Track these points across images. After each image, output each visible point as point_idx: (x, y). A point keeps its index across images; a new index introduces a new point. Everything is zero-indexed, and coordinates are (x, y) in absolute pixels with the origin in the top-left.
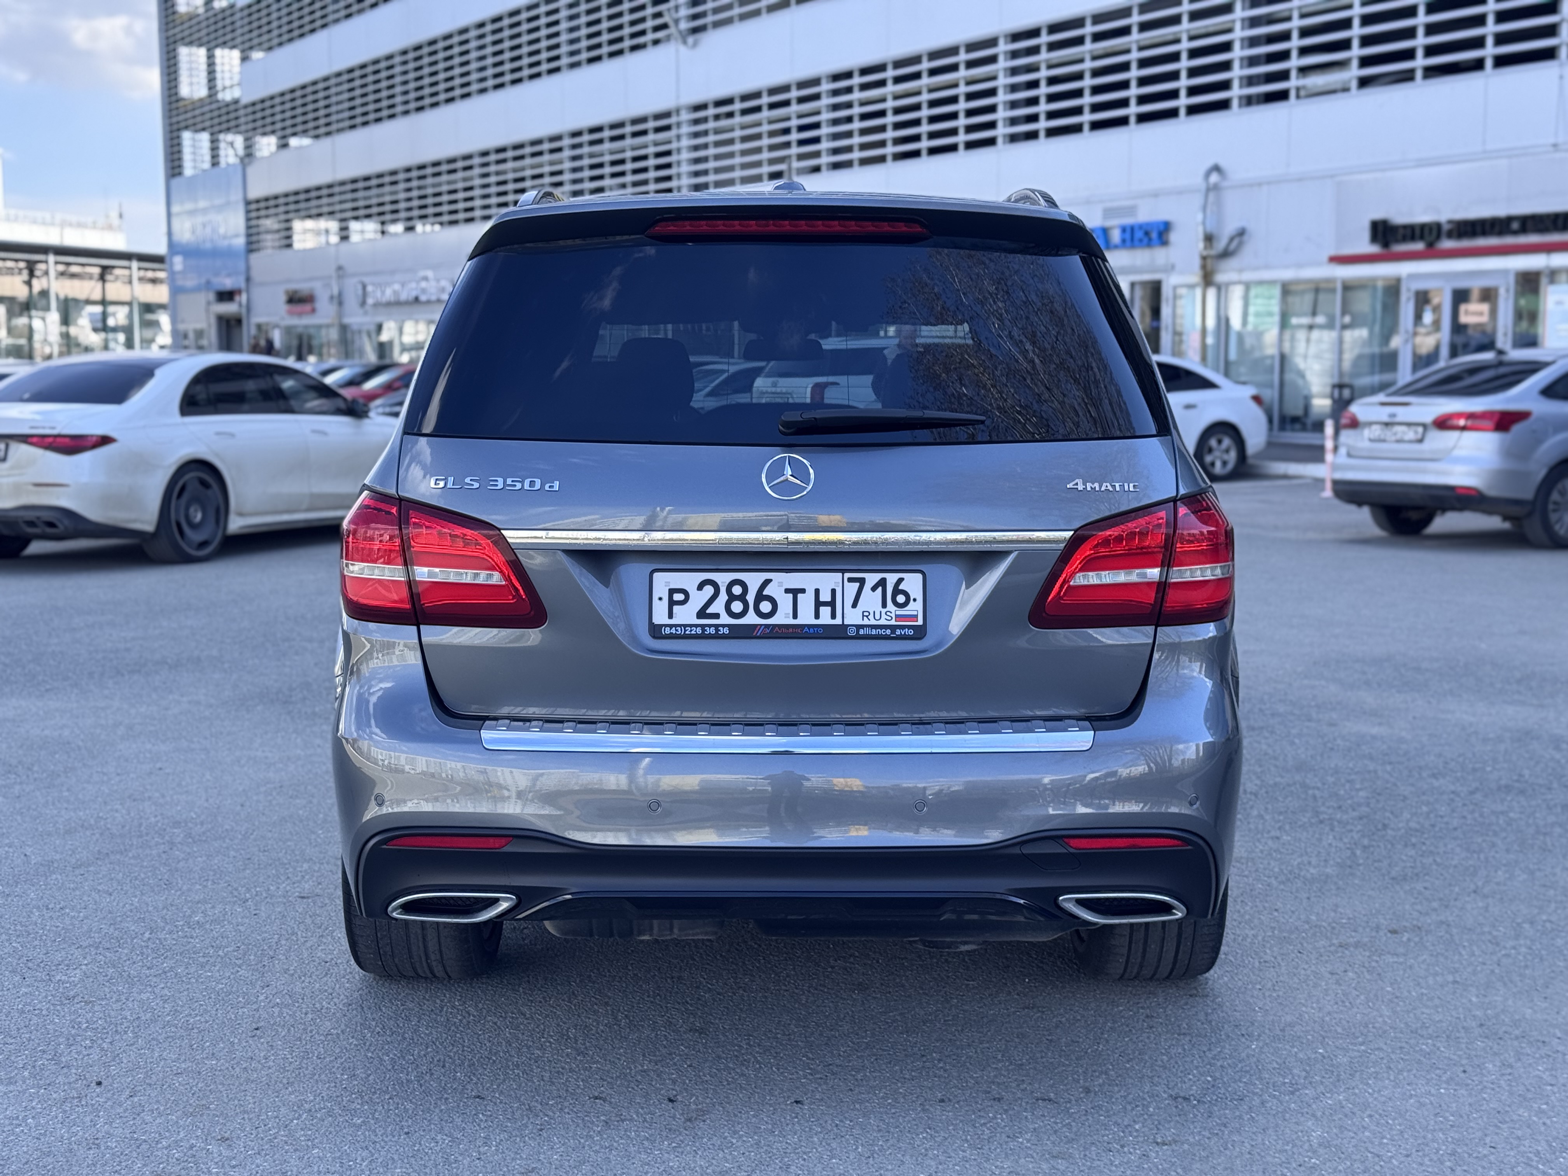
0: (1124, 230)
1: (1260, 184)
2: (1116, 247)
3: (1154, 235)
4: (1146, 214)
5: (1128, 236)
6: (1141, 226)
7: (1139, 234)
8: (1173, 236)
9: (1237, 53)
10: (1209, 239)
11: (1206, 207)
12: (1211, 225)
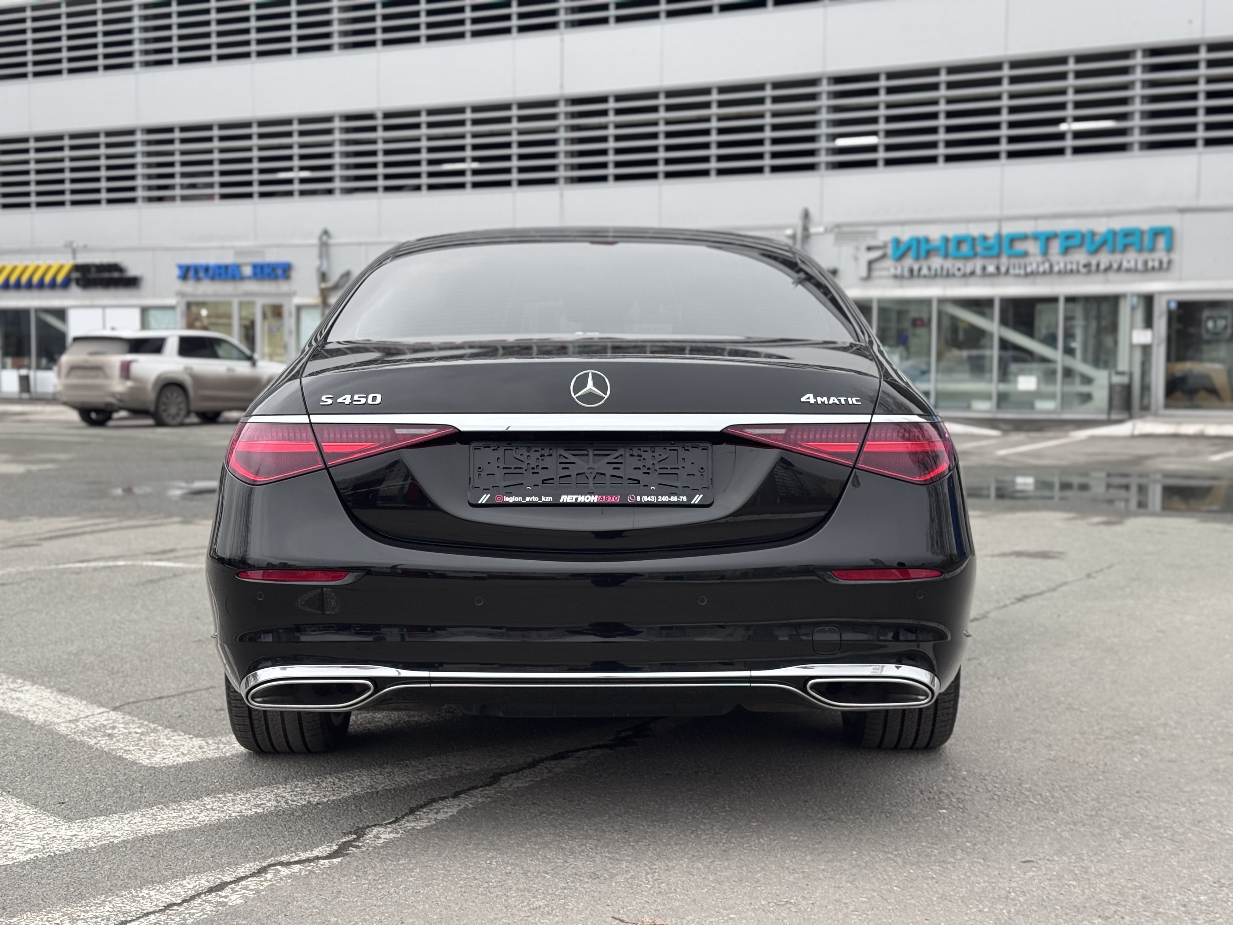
0: (255, 266)
2: (249, 278)
3: (280, 272)
4: (272, 257)
5: (258, 270)
6: (269, 265)
7: (267, 270)
8: (294, 274)
9: (337, 160)
10: (323, 277)
11: (321, 256)
12: (324, 268)
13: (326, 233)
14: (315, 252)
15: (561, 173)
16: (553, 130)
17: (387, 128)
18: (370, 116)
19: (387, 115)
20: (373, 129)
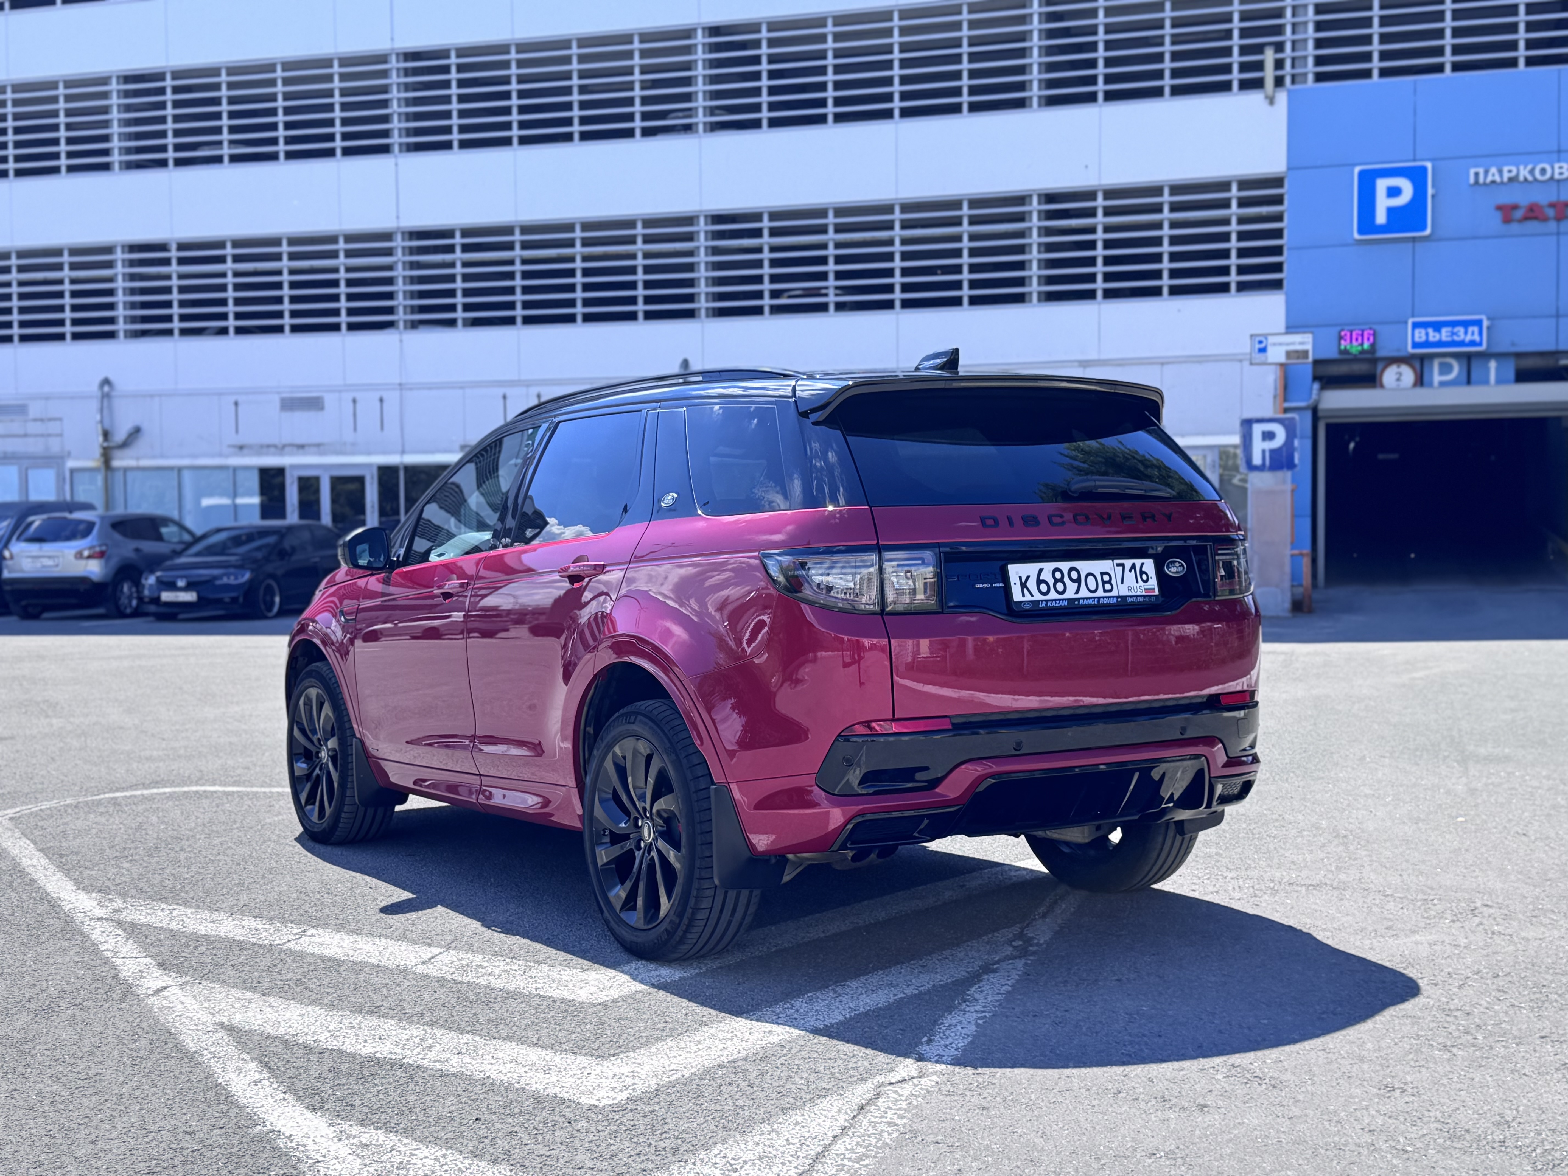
1: (152, 396)
4: (37, 412)
9: (120, 298)
10: (106, 435)
11: (101, 411)
12: (107, 425)
13: (106, 382)
14: (94, 405)
15: (400, 316)
16: (390, 268)
17: (182, 261)
18: (163, 247)
19: (182, 247)
20: (167, 262)
